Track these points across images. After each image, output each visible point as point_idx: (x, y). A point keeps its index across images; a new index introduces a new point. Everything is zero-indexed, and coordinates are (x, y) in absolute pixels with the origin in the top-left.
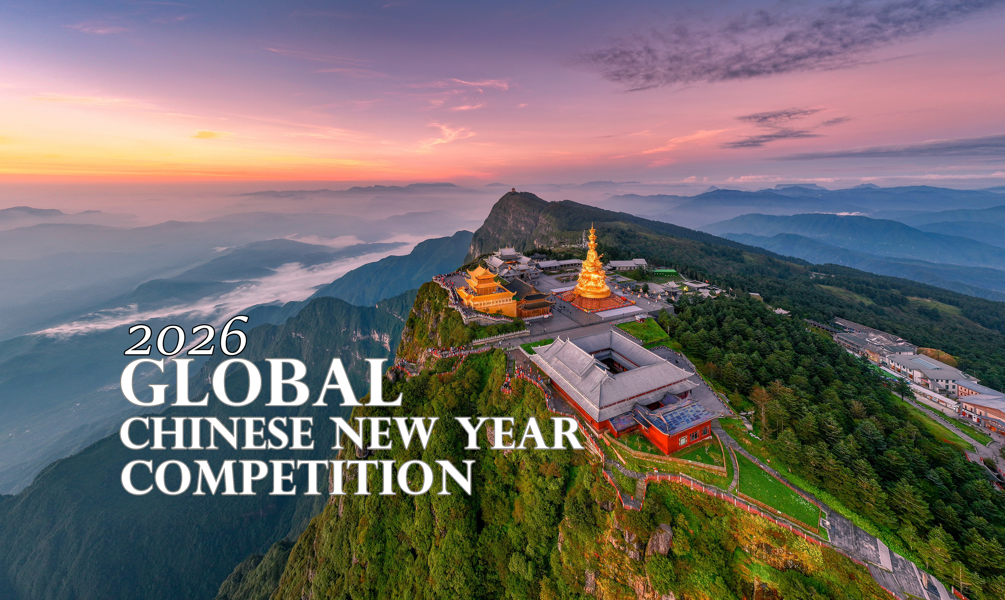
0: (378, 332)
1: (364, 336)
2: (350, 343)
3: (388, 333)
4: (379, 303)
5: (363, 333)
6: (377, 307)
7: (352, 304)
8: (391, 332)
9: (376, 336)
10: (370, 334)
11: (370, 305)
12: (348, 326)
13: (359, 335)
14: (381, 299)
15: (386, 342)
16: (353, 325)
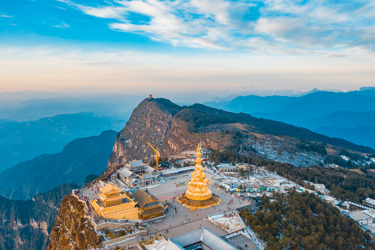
0: (37, 220)
1: (24, 224)
2: (12, 232)
3: (46, 221)
4: (35, 197)
5: (23, 222)
6: (34, 200)
7: (10, 198)
8: (48, 220)
9: (35, 224)
10: (29, 223)
11: (28, 198)
12: (8, 217)
13: (20, 224)
14: (37, 193)
15: (44, 228)
16: (13, 216)
